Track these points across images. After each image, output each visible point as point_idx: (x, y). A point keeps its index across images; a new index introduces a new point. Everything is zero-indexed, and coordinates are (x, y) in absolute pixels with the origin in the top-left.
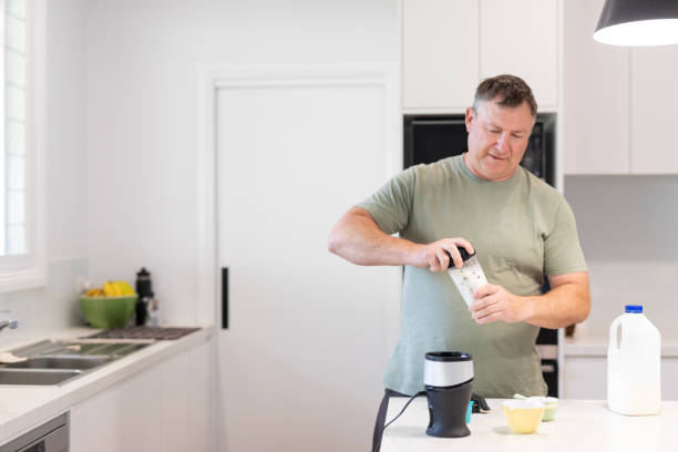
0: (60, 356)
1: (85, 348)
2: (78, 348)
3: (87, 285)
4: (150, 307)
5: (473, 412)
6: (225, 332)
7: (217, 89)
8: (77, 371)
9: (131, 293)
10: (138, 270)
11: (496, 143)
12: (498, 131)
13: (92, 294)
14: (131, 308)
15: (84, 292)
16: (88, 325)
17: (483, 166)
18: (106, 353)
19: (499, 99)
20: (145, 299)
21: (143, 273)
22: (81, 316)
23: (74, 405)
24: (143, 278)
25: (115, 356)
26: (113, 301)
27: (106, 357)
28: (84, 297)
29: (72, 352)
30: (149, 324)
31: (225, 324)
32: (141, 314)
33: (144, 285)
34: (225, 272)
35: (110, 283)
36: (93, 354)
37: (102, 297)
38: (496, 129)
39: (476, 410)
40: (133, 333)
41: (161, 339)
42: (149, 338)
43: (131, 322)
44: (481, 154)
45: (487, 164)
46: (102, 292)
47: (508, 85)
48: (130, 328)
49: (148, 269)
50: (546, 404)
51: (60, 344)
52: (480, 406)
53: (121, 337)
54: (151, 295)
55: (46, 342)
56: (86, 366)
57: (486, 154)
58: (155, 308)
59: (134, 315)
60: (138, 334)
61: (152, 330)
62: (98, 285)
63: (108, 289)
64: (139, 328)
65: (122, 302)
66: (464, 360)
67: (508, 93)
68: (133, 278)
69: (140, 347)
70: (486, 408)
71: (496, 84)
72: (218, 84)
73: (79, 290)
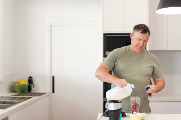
0: (7, 101)
1: (14, 98)
2: (12, 98)
3: (15, 81)
4: (32, 87)
5: (122, 117)
6: (53, 94)
7: (51, 26)
8: (11, 105)
9: (27, 83)
10: (29, 76)
11: (139, 43)
12: (140, 40)
13: (16, 83)
14: (27, 87)
15: (14, 83)
16: (15, 92)
17: (136, 49)
18: (19, 100)
19: (140, 31)
20: (31, 85)
21: (30, 77)
22: (12, 89)
23: (10, 114)
24: (30, 79)
25: (22, 101)
26: (21, 85)
27: (19, 101)
28: (13, 84)
29: (10, 99)
30: (32, 92)
31: (53, 92)
32: (30, 89)
33: (30, 81)
34: (53, 77)
35: (21, 80)
36: (15, 100)
37: (19, 84)
38: (140, 39)
39: (123, 116)
40: (27, 94)
41: (35, 96)
42: (31, 96)
43: (27, 91)
44: (135, 46)
45: (137, 48)
46: (19, 83)
47: (143, 27)
48: (27, 93)
49: (32, 76)
50: (142, 115)
51: (6, 97)
52: (124, 115)
53: (24, 96)
54: (32, 83)
55: (2, 97)
56: (14, 104)
57: (137, 46)
58: (34, 87)
59: (28, 89)
60: (28, 95)
61: (33, 93)
62: (18, 81)
63: (20, 82)
64: (29, 93)
65: (24, 86)
66: (119, 102)
67: (143, 30)
68: (28, 79)
69: (29, 98)
70: (126, 116)
71: (139, 27)
72: (51, 24)
73: (12, 82)
